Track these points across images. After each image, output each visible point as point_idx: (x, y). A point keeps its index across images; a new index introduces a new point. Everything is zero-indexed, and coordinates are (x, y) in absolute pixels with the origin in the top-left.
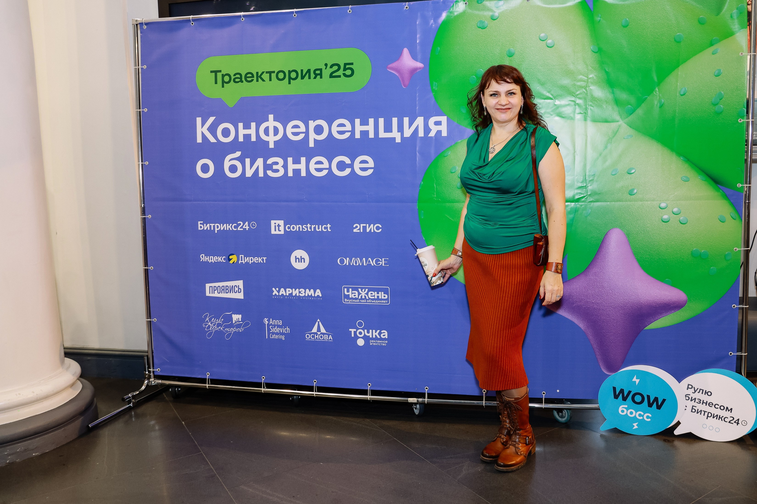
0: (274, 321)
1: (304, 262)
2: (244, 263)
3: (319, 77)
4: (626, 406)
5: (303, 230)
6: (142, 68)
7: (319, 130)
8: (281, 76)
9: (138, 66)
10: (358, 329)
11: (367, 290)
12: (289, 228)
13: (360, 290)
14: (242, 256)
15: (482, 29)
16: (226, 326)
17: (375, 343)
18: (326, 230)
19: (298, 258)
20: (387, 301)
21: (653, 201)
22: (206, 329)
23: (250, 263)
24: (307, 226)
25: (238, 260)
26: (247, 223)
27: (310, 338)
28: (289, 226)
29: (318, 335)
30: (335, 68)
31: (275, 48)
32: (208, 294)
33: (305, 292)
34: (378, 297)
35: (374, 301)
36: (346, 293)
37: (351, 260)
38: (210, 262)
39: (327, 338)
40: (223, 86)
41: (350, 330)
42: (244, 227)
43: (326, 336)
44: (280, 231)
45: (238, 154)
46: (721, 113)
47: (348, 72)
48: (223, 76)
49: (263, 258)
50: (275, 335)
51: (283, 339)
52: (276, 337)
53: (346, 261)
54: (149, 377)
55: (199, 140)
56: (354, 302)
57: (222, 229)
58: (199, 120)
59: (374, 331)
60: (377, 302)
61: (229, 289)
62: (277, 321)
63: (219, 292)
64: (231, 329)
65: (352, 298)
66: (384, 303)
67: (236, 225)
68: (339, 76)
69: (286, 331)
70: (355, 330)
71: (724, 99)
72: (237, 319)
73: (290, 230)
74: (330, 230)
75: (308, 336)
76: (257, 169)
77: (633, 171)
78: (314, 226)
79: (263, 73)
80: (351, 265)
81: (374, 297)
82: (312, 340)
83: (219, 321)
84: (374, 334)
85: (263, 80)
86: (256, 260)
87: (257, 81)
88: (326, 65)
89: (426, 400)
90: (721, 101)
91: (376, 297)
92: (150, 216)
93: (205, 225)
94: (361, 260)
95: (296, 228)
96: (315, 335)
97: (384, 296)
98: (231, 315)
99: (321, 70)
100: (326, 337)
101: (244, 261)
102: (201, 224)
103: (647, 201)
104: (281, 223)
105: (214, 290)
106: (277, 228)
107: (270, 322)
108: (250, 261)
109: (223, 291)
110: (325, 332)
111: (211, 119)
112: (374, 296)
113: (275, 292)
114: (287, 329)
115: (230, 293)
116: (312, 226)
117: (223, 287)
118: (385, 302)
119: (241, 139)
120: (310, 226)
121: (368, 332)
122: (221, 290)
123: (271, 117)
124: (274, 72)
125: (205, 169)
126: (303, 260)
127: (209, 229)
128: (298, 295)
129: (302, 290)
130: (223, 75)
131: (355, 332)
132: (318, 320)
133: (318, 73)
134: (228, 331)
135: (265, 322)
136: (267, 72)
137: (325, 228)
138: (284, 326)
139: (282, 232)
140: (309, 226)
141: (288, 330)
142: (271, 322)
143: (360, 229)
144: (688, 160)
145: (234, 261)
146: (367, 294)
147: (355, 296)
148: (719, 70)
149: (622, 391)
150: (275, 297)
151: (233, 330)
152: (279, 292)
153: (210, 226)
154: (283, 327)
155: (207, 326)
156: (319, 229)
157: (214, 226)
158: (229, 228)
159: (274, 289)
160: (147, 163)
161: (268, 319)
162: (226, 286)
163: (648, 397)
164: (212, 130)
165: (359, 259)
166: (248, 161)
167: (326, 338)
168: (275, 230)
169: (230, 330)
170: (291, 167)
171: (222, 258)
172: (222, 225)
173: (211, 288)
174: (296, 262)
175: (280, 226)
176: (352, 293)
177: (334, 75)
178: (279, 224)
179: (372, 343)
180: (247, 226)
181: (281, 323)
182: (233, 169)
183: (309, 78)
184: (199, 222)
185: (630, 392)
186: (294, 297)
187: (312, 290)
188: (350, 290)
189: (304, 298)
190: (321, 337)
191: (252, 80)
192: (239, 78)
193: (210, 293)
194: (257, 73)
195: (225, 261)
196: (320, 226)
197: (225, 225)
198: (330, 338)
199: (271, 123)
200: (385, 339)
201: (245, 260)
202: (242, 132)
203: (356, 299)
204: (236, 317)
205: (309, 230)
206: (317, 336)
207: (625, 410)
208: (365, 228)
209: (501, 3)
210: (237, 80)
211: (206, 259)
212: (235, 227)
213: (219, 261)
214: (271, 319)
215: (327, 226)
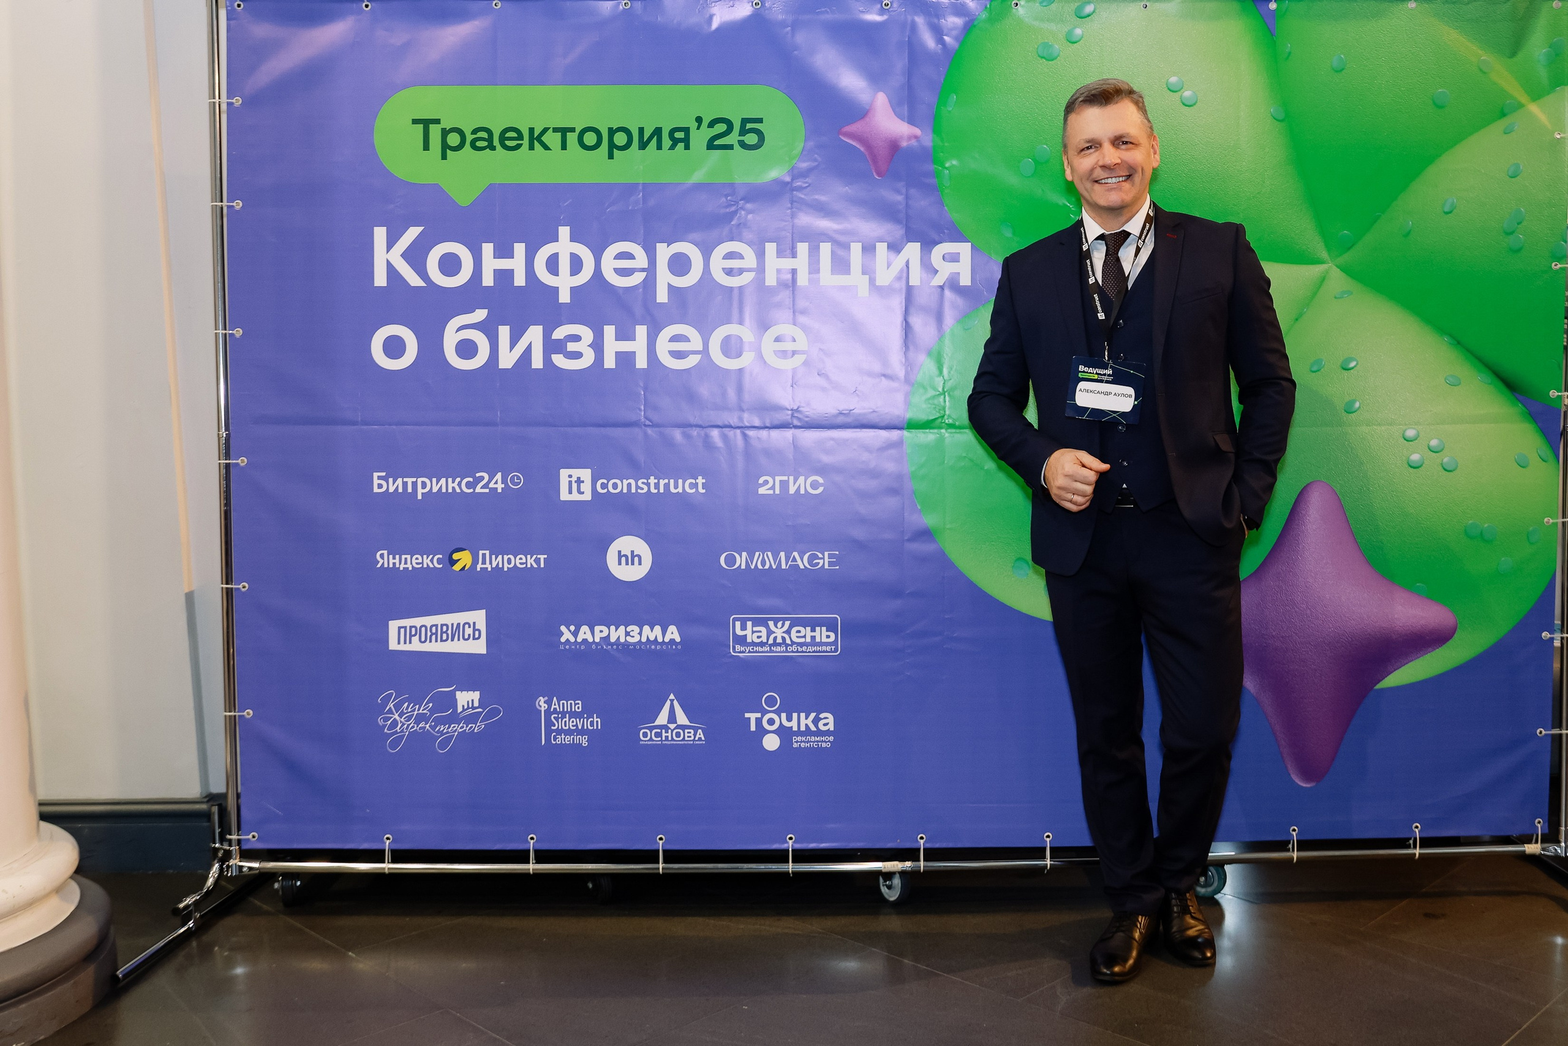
0: (563, 704)
1: (640, 564)
2: (489, 569)
3: (681, 145)
5: (639, 491)
6: (229, 104)
7: (680, 264)
8: (590, 139)
9: (219, 99)
10: (764, 712)
11: (787, 623)
12: (604, 486)
13: (771, 623)
14: (484, 552)
15: (1046, 60)
16: (439, 721)
17: (804, 742)
18: (694, 490)
19: (626, 556)
20: (833, 647)
21: (1391, 425)
22: (386, 730)
23: (506, 569)
24: (649, 481)
25: (475, 561)
26: (499, 476)
27: (651, 739)
28: (605, 481)
29: (670, 731)
30: (721, 128)
31: (576, 76)
32: (393, 645)
33: (640, 634)
34: (813, 638)
35: (804, 648)
36: (739, 632)
37: (751, 556)
38: (401, 569)
39: (690, 737)
40: (444, 157)
41: (747, 715)
42: (492, 485)
43: (690, 733)
44: (583, 493)
45: (480, 315)
46: (1519, 250)
48: (445, 133)
49: (539, 556)
50: (563, 736)
51: (585, 743)
52: (566, 740)
53: (741, 560)
54: (228, 855)
55: (380, 279)
56: (756, 652)
57: (435, 490)
58: (380, 234)
59: (803, 715)
60: (810, 649)
61: (449, 632)
62: (571, 704)
63: (423, 639)
64: (452, 726)
65: (753, 644)
66: (827, 652)
67: (471, 479)
68: (730, 147)
69: (592, 725)
70: (759, 715)
71: (1525, 223)
72: (468, 702)
73: (606, 491)
74: (704, 491)
75: (645, 735)
77: (1352, 364)
78: (666, 481)
79: (545, 130)
80: (753, 567)
81: (802, 640)
82: (654, 742)
83: (422, 709)
84: (803, 722)
85: (546, 148)
86: (519, 561)
87: (532, 148)
88: (699, 120)
89: (922, 863)
90: (1520, 226)
91: (808, 640)
92: (242, 461)
93: (391, 480)
94: (776, 556)
95: (622, 486)
96: (664, 731)
97: (828, 637)
98: (453, 693)
99: (686, 130)
100: (689, 735)
101: (491, 563)
102: (379, 478)
103: (1379, 424)
104: (586, 474)
105: (411, 636)
106: (574, 486)
107: (553, 707)
108: (506, 566)
109: (434, 637)
110: (688, 723)
111: (412, 233)
112: (804, 637)
113: (567, 635)
114: (595, 720)
115: (452, 640)
116: (661, 481)
117: (434, 628)
118: (828, 648)
119: (488, 280)
120: (656, 481)
121: (789, 719)
122: (429, 634)
123: (564, 232)
124: (573, 130)
125: (394, 347)
126: (636, 559)
127: (400, 490)
128: (622, 640)
129: (634, 629)
130: (443, 130)
131: (759, 721)
132: (672, 697)
133: (681, 138)
134: (445, 731)
135: (541, 706)
136: (555, 130)
137: (692, 486)
138: (587, 712)
139: (587, 496)
140: (652, 480)
141: (597, 722)
142: (555, 705)
143: (773, 488)
144: (1459, 343)
145: (465, 566)
146: (788, 632)
147: (759, 637)
148: (1517, 166)
150: (567, 647)
151: (457, 728)
152: (575, 634)
153: (405, 484)
154: (585, 716)
155: (389, 722)
156: (676, 487)
157: (414, 484)
158: (453, 488)
159: (563, 628)
160: (238, 332)
161: (546, 698)
162: (442, 625)
164: (416, 256)
165: (769, 554)
166: (504, 332)
167: (688, 737)
168: (570, 492)
169: (449, 728)
170: (612, 346)
171: (433, 558)
172: (434, 480)
173: (402, 630)
174: (620, 563)
175: (583, 482)
176: (753, 632)
177: (717, 143)
178: (579, 478)
179: (797, 742)
180: (500, 481)
181: (578, 708)
182: (467, 349)
183: (659, 147)
184: (376, 475)
186: (612, 644)
187: (658, 629)
188: (749, 624)
189: (638, 647)
190: (678, 734)
191: (519, 146)
192: (484, 140)
193: (399, 643)
194: (532, 130)
195: (441, 566)
196: (680, 481)
197: (443, 480)
198: (698, 736)
199: (564, 245)
200: (828, 733)
201: (489, 561)
202: (491, 264)
203: (762, 644)
204: (466, 698)
205: (653, 491)
206: (667, 732)
208: (784, 485)
209: (1089, 9)
210: (479, 144)
211: (391, 561)
212: (468, 485)
213: (425, 566)
214: (555, 698)
215: (697, 481)
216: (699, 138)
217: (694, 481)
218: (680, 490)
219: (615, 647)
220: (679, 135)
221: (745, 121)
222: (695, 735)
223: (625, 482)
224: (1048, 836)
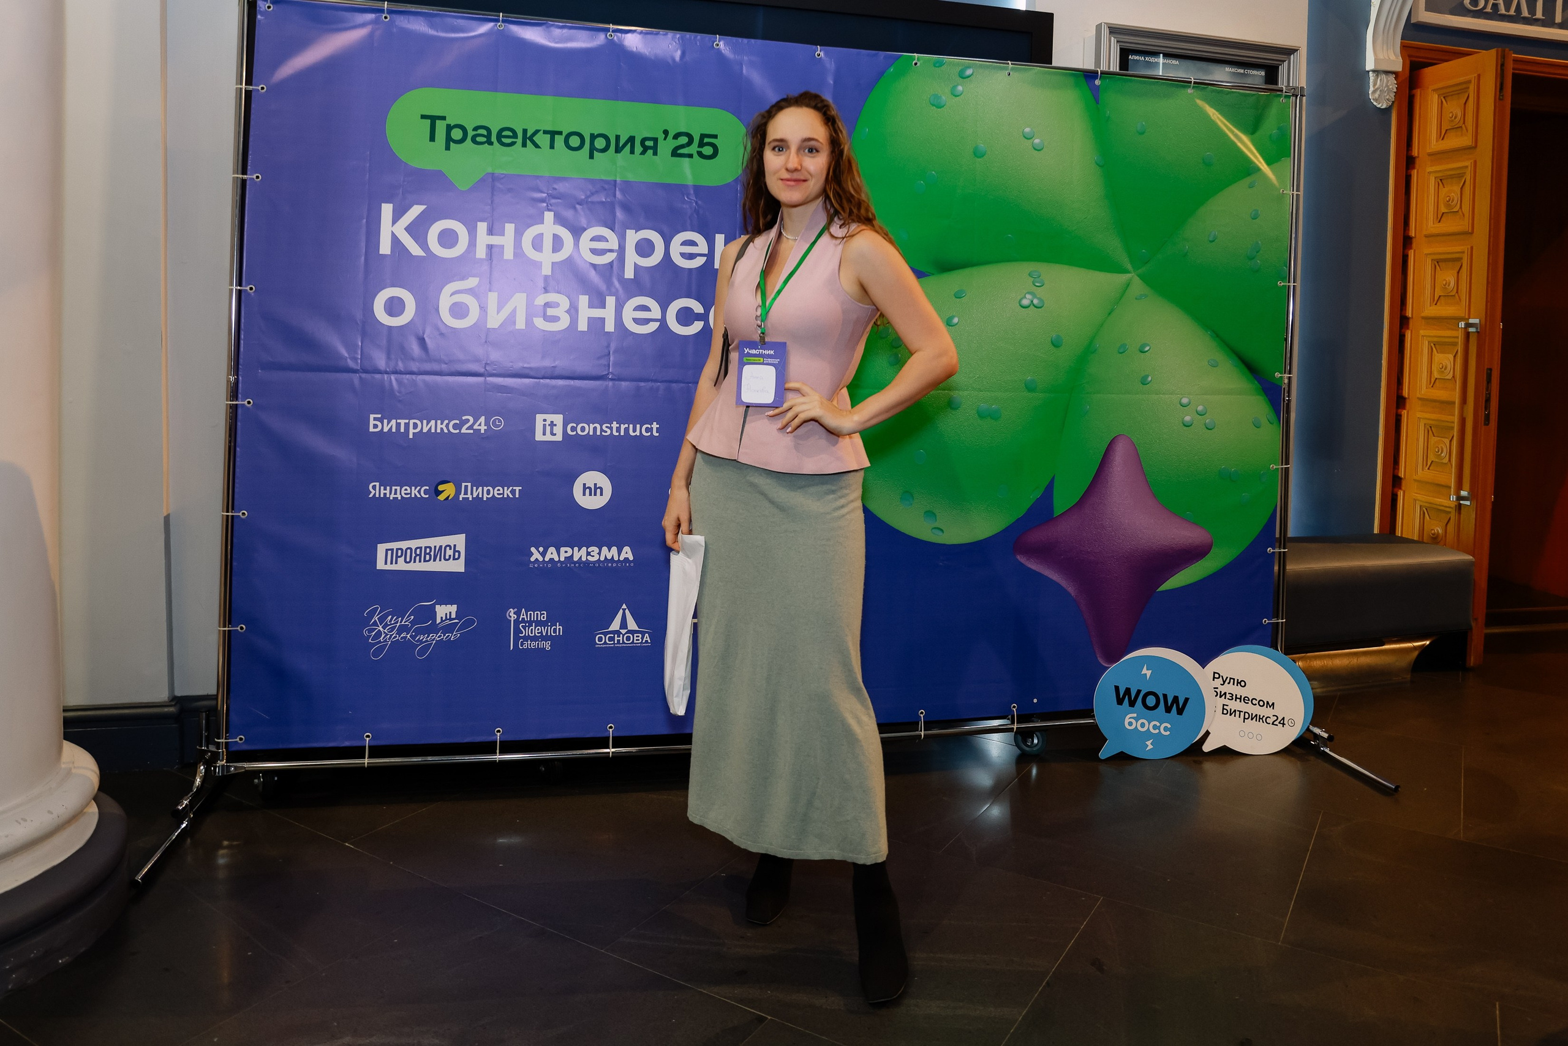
0: (531, 614)
1: (601, 494)
2: (471, 499)
3: (650, 152)
4: (1135, 715)
5: (603, 433)
7: (645, 248)
8: (575, 141)
12: (573, 429)
14: (467, 484)
15: (936, 107)
16: (419, 631)
18: (649, 434)
19: (590, 488)
21: (1171, 394)
22: (370, 641)
23: (485, 499)
24: (612, 425)
25: (458, 492)
26: (482, 419)
27: (605, 643)
28: (575, 425)
29: (621, 635)
30: (684, 140)
32: (380, 565)
33: (599, 554)
38: (391, 498)
39: (639, 640)
40: (448, 148)
42: (476, 427)
43: (639, 636)
44: (555, 435)
45: (473, 282)
46: (1257, 271)
47: (707, 150)
48: (449, 128)
49: (514, 488)
50: (529, 642)
51: (548, 648)
52: (532, 645)
54: (215, 757)
55: (385, 248)
57: (425, 430)
58: (387, 209)
61: (432, 553)
62: (537, 614)
63: (408, 560)
64: (431, 635)
67: (458, 422)
68: (690, 156)
69: (555, 632)
71: (1261, 252)
72: (446, 614)
73: (575, 433)
74: (658, 434)
75: (600, 639)
76: (514, 312)
77: (1147, 348)
78: (626, 425)
79: (537, 132)
82: (608, 645)
83: (404, 621)
85: (537, 146)
86: (497, 492)
87: (524, 145)
88: (666, 132)
90: (1258, 254)
92: (248, 402)
93: (385, 421)
95: (589, 429)
96: (616, 635)
98: (433, 606)
99: (655, 140)
100: (638, 638)
101: (472, 494)
102: (375, 419)
103: (1164, 394)
104: (558, 419)
105: (397, 557)
106: (548, 429)
107: (522, 617)
108: (485, 495)
109: (418, 558)
110: (637, 628)
111: (416, 210)
113: (536, 555)
114: (558, 627)
115: (434, 560)
116: (622, 425)
117: (418, 550)
119: (481, 253)
120: (618, 425)
122: (414, 555)
123: (549, 216)
124: (560, 133)
125: (394, 307)
126: (598, 491)
127: (394, 430)
128: (584, 559)
129: (594, 550)
130: (448, 125)
132: (624, 606)
133: (650, 146)
134: (424, 640)
135: (510, 617)
136: (545, 132)
137: (647, 430)
138: (551, 621)
139: (559, 438)
140: (615, 425)
141: (559, 629)
142: (523, 615)
144: (1217, 335)
145: (449, 497)
148: (1257, 211)
149: (1128, 691)
150: (536, 565)
151: (435, 638)
152: (543, 554)
153: (398, 425)
154: (549, 624)
155: (374, 633)
156: (634, 431)
157: (407, 425)
158: (442, 429)
159: (533, 549)
160: (250, 289)
161: (516, 610)
162: (426, 548)
163: (1165, 696)
164: (417, 230)
166: (493, 297)
167: (637, 640)
168: (544, 434)
169: (428, 637)
170: (585, 313)
171: (420, 489)
172: (425, 422)
173: (390, 552)
174: (584, 494)
175: (555, 425)
177: (681, 151)
178: (552, 422)
180: (483, 424)
181: (544, 617)
182: (459, 310)
183: (632, 152)
184: (372, 416)
185: (1139, 692)
186: (575, 563)
187: (614, 549)
189: (597, 565)
190: (628, 638)
191: (513, 143)
192: (484, 136)
193: (386, 563)
194: (525, 131)
195: (427, 496)
196: (638, 426)
197: (433, 422)
198: (645, 639)
199: (548, 227)
201: (472, 492)
202: (483, 238)
204: (444, 611)
205: (615, 433)
206: (619, 636)
207: (1133, 721)
209: (969, 72)
210: (479, 139)
211: (383, 492)
212: (455, 427)
213: (413, 496)
214: (523, 609)
215: (652, 426)
216: (666, 147)
217: (649, 426)
218: (638, 433)
219: (577, 565)
220: (649, 143)
221: (703, 136)
222: (642, 638)
223: (592, 426)
224: (922, 713)
